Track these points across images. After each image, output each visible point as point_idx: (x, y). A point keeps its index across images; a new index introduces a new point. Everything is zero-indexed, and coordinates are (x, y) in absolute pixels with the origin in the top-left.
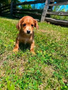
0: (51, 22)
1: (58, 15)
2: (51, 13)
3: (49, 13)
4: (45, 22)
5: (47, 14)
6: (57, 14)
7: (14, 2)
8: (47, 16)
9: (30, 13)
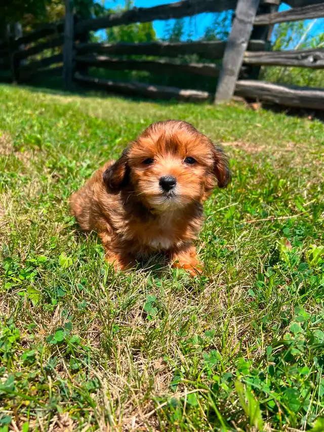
0: (267, 101)
1: (303, 66)
2: (264, 57)
3: (254, 60)
4: (236, 101)
5: (244, 64)
6: (296, 62)
7: (78, 12)
8: (245, 71)
9: (162, 61)
